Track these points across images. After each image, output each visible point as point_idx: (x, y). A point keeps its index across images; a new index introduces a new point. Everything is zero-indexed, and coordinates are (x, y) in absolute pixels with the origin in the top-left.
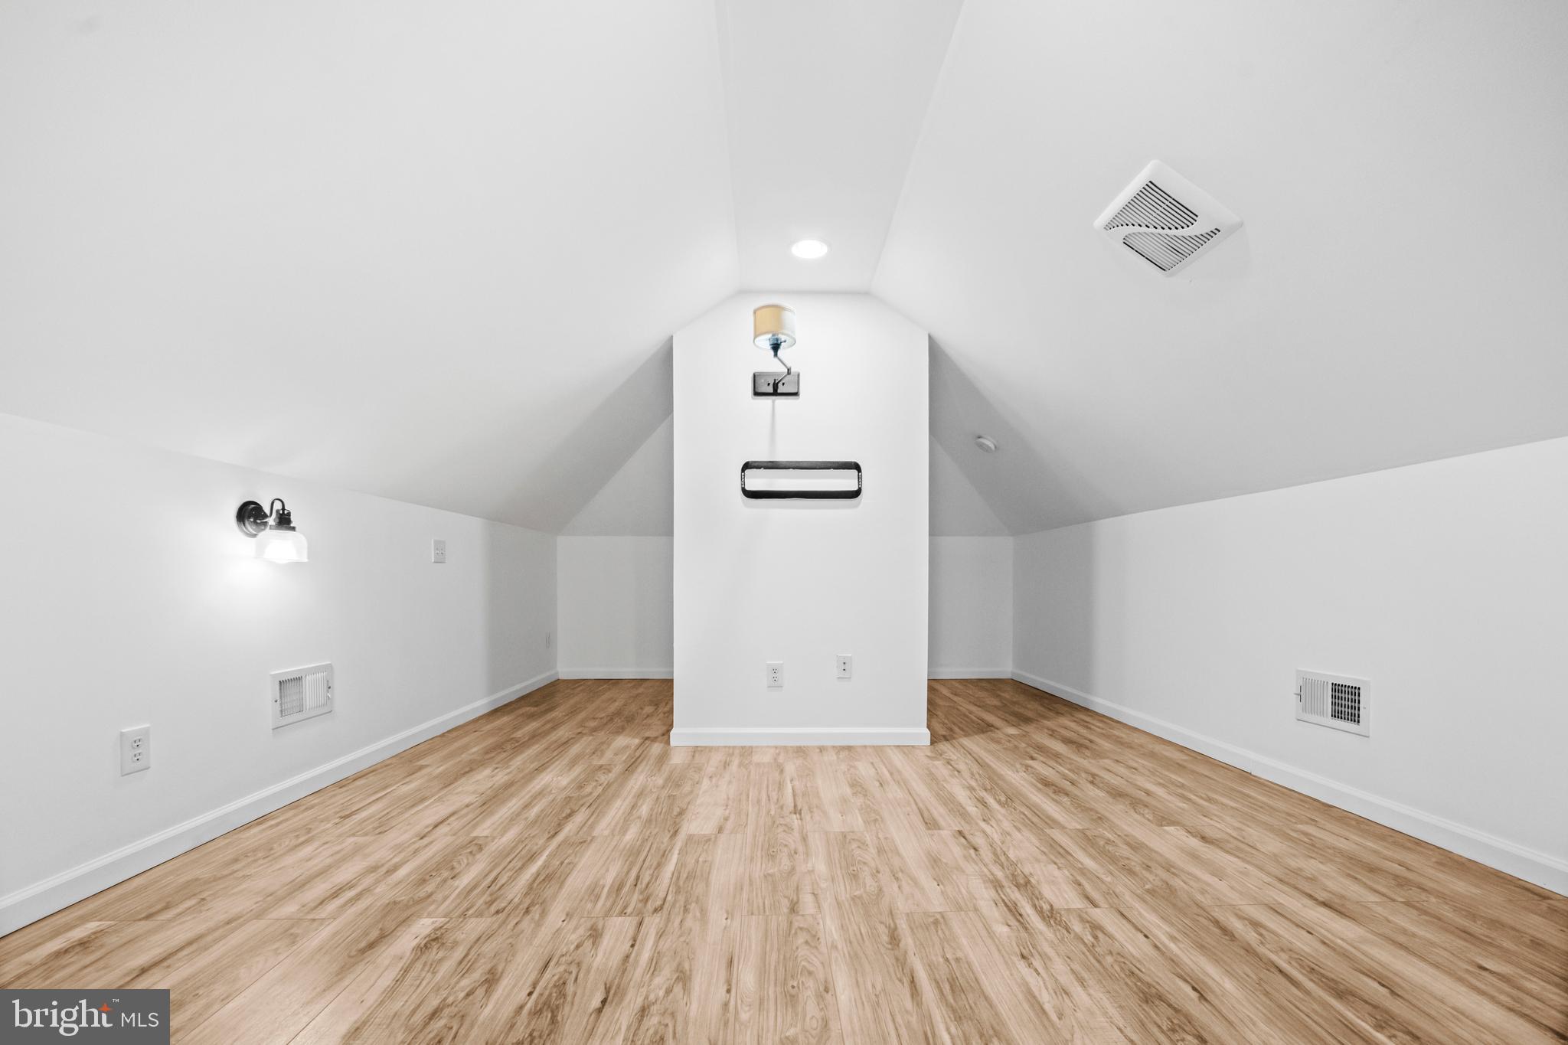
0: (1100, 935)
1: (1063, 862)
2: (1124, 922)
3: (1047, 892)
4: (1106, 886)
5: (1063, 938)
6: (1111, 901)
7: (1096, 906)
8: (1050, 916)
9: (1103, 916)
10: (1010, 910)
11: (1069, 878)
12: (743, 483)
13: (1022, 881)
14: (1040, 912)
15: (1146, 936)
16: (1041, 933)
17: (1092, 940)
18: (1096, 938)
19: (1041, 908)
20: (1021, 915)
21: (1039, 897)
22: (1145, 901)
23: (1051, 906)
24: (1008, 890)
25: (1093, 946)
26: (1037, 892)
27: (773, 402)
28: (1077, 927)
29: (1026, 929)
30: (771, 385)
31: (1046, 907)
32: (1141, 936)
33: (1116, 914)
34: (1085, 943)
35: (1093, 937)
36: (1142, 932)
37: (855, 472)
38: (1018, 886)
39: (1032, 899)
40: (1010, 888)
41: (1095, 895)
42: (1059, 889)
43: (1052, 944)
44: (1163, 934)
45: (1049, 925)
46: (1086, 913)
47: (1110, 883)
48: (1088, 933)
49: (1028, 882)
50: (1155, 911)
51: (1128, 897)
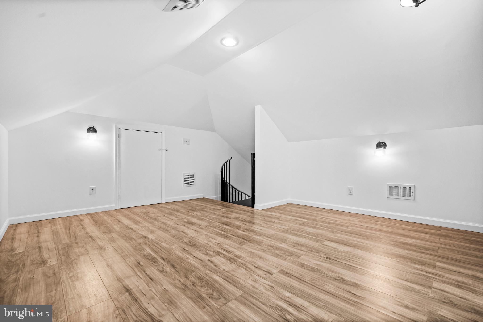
0: (205, 253)
1: (225, 274)
2: (200, 258)
3: (223, 260)
4: (207, 268)
5: (213, 250)
6: (205, 263)
7: (208, 260)
8: (218, 253)
9: (206, 258)
10: (228, 251)
11: (220, 267)
13: (232, 260)
14: (221, 253)
15: (194, 256)
16: (218, 249)
17: (207, 251)
18: (206, 252)
19: (222, 254)
20: (225, 251)
21: (224, 257)
22: (195, 267)
23: (219, 256)
24: (233, 256)
25: (206, 250)
26: (226, 258)
28: (211, 253)
29: (222, 248)
31: (221, 255)
32: (196, 256)
33: (202, 260)
34: (208, 250)
35: (207, 252)
36: (195, 257)
38: (232, 258)
39: (225, 256)
40: (233, 257)
41: (209, 263)
42: (220, 261)
43: (215, 247)
44: (190, 258)
45: (218, 251)
46: (210, 257)
47: (206, 270)
48: (208, 252)
49: (230, 260)
50: (192, 265)
51: (200, 266)
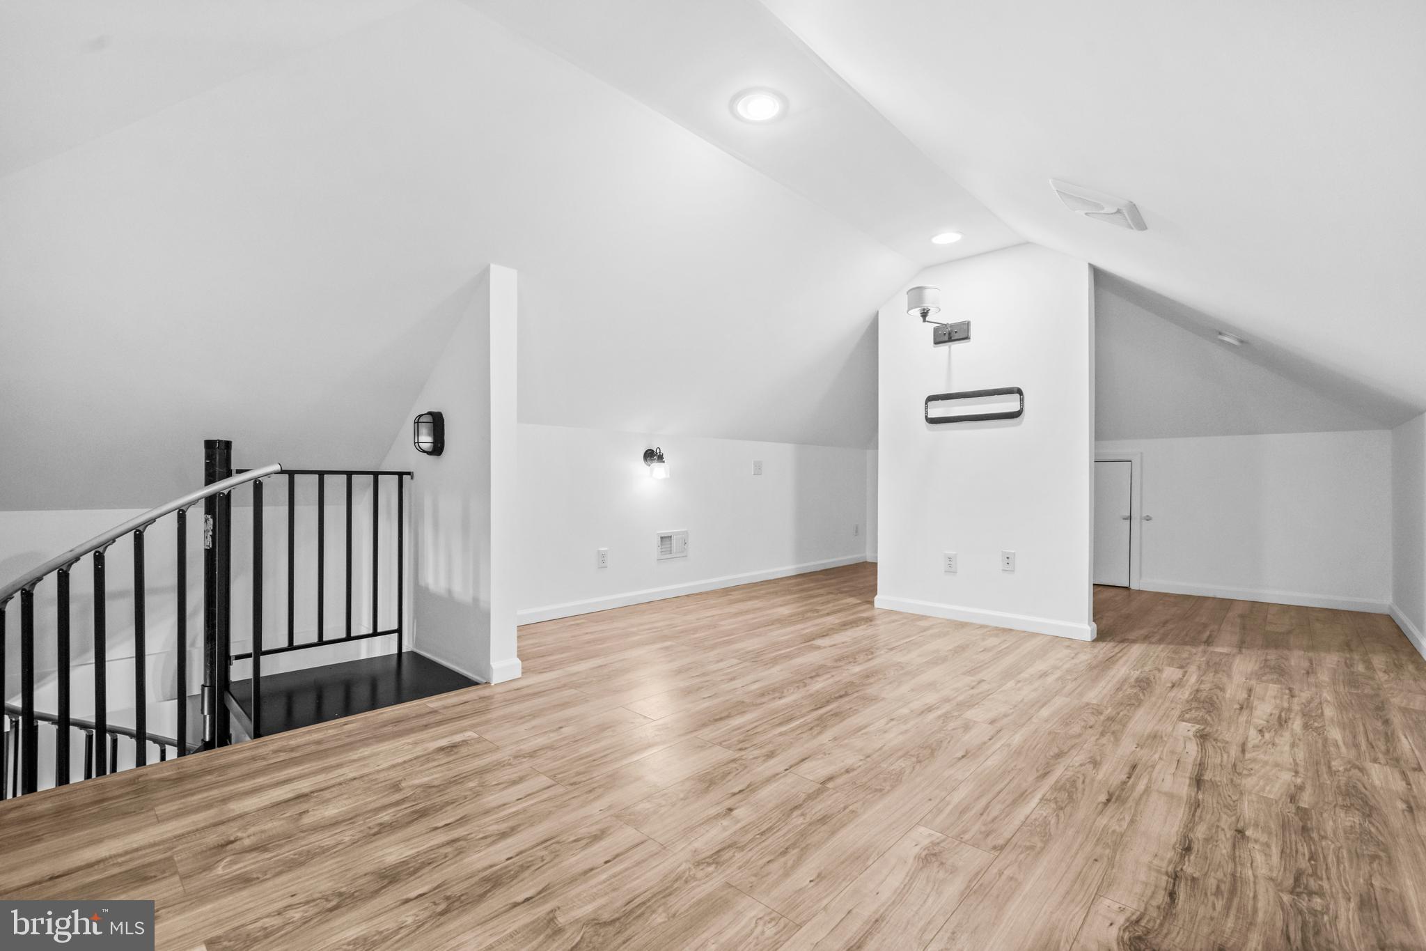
12: (927, 413)
27: (950, 347)
30: (947, 335)
37: (1017, 396)
